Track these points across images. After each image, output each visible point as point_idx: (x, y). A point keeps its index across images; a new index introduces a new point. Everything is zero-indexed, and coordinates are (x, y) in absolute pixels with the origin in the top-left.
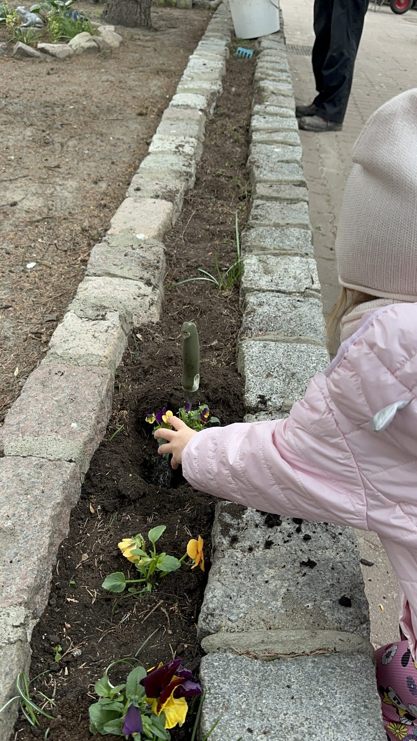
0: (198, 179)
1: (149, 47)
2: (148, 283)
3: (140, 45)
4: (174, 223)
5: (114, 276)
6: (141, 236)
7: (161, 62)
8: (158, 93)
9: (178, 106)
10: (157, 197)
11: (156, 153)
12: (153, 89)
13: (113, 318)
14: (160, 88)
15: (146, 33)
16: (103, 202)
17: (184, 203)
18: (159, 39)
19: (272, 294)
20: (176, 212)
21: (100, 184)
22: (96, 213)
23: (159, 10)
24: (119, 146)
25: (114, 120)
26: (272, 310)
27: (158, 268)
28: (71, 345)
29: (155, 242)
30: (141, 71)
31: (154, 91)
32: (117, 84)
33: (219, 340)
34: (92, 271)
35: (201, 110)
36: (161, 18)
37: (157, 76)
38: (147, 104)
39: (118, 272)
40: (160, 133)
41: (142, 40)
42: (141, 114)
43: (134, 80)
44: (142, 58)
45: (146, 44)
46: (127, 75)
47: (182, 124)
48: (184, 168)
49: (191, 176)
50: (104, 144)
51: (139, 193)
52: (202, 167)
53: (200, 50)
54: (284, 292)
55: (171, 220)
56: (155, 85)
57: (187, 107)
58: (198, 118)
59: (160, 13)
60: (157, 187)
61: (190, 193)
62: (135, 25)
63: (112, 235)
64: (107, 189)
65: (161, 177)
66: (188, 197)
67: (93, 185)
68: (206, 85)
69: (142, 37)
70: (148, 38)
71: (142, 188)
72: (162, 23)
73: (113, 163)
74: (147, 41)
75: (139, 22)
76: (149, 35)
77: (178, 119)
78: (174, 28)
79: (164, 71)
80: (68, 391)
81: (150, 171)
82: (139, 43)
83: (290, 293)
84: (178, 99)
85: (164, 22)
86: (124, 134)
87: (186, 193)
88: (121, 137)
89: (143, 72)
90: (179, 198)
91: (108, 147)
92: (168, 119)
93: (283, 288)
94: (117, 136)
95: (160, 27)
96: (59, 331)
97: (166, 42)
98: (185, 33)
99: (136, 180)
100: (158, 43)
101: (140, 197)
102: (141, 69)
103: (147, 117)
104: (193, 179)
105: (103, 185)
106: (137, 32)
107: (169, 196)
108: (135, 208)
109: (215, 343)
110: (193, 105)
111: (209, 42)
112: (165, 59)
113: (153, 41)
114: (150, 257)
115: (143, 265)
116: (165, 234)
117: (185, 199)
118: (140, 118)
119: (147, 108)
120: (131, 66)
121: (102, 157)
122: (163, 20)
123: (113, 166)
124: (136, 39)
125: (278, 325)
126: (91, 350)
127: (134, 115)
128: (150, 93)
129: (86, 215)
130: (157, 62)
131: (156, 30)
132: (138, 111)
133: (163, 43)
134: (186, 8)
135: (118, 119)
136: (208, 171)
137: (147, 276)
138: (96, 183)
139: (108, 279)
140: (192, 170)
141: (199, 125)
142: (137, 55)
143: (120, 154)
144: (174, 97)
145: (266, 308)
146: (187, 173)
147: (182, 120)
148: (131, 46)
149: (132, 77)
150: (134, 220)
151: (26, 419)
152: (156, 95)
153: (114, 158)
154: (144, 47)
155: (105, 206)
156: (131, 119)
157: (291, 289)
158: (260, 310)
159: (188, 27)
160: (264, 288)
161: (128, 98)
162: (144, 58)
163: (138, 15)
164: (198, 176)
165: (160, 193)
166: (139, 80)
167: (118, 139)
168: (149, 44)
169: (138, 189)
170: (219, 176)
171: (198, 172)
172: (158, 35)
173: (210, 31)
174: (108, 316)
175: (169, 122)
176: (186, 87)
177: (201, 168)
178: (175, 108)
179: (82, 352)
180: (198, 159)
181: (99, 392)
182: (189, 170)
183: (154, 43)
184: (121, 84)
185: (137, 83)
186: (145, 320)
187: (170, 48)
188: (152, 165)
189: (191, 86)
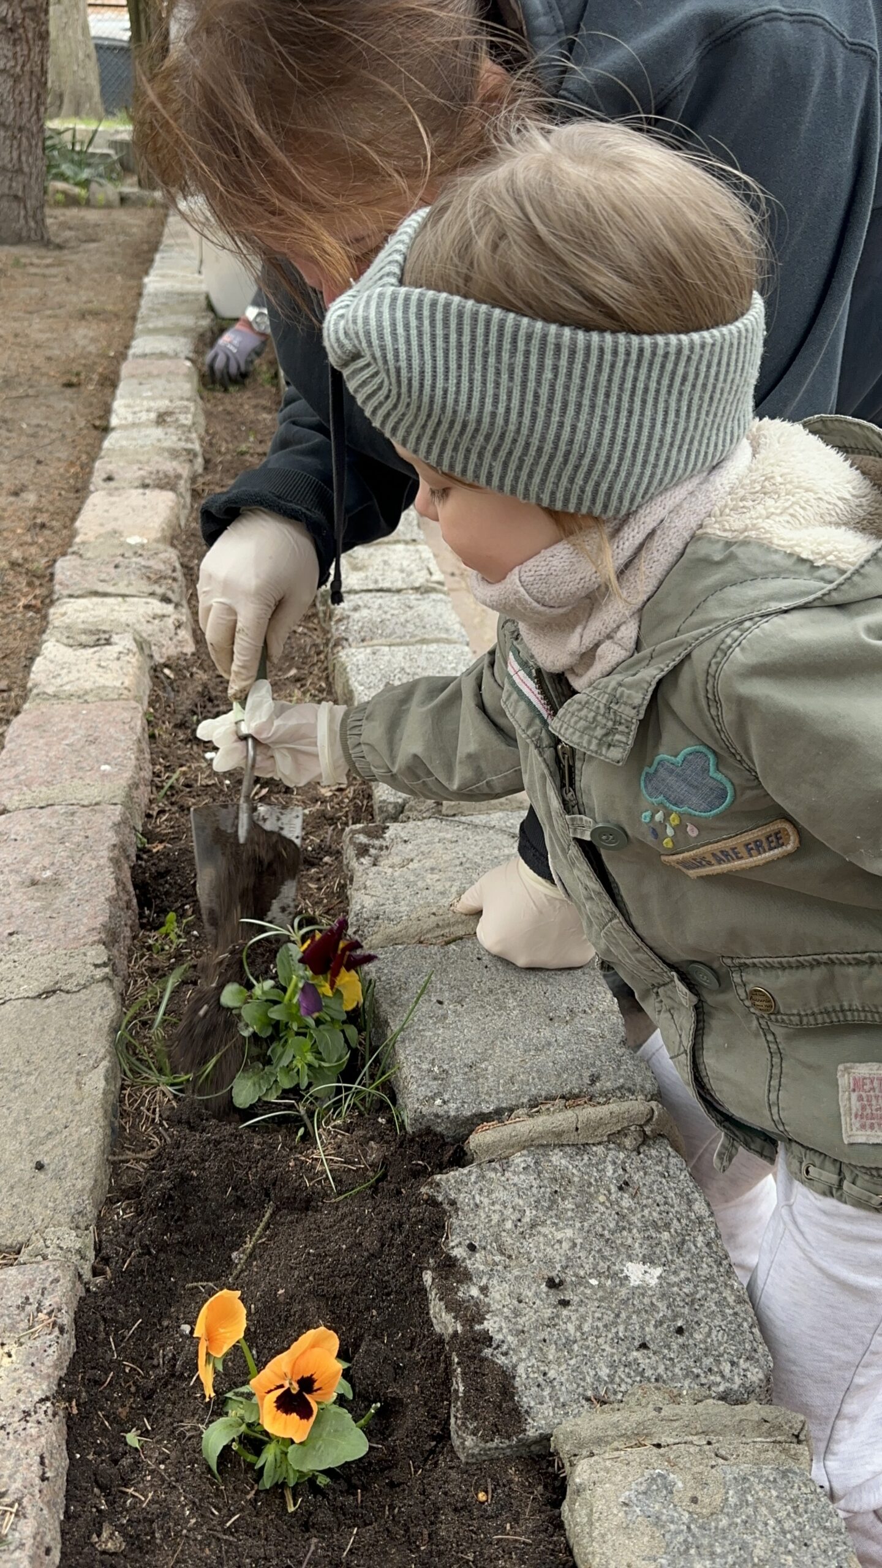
0: (207, 461)
1: (55, 276)
2: (166, 599)
3: (35, 274)
4: (183, 523)
5: (105, 595)
6: (133, 540)
7: (84, 299)
8: (92, 348)
9: (145, 356)
10: (145, 486)
11: (124, 427)
12: (81, 343)
13: (123, 642)
14: (94, 340)
15: (43, 252)
16: (39, 521)
17: (193, 496)
18: (71, 262)
19: (369, 595)
20: (184, 507)
21: (24, 495)
22: (28, 538)
23: (58, 212)
24: (44, 437)
25: (21, 397)
26: (375, 613)
27: (175, 579)
28: (66, 679)
29: (161, 547)
30: (50, 317)
31: (84, 347)
32: (11, 339)
33: (298, 668)
34: (66, 592)
35: (187, 358)
36: (65, 226)
37: (84, 323)
38: (76, 368)
39: (111, 589)
40: (123, 397)
41: (38, 266)
42: (69, 385)
43: (41, 331)
44: (45, 295)
45: (47, 271)
46: (26, 324)
47: (160, 383)
48: (183, 444)
49: (195, 455)
50: (14, 435)
51: (112, 484)
52: (211, 444)
53: (161, 268)
54: (388, 590)
55: (178, 518)
56: (85, 337)
57: (163, 355)
58: (186, 370)
59: (62, 218)
60: (142, 473)
61: (201, 480)
62: (19, 240)
63: (83, 543)
64: (39, 501)
65: (144, 458)
66: (199, 486)
67: (12, 499)
68: (188, 321)
69: (36, 261)
70: (49, 261)
71: (116, 476)
72: (68, 234)
73: (39, 462)
74: (48, 266)
75: (24, 234)
76: (50, 257)
77: (150, 375)
78: (94, 241)
79: (95, 314)
80: (82, 732)
81: (123, 452)
82: (33, 270)
83: (399, 591)
84: (140, 345)
85: (72, 233)
86: (47, 418)
87: (194, 479)
88: (44, 423)
89: (55, 316)
90: (183, 485)
91: (24, 439)
92: (133, 376)
93: (386, 585)
94: (35, 422)
95: (67, 241)
96: (39, 664)
97: (86, 266)
98: (117, 249)
99: (100, 468)
100: (71, 269)
101: (117, 489)
102: (49, 312)
103: (82, 388)
104: (200, 460)
105: (31, 498)
106: (27, 253)
107: (166, 483)
108: (113, 504)
109: (293, 672)
110: (171, 353)
111: (174, 254)
112: (92, 294)
113: (60, 265)
114: (156, 564)
115: (149, 578)
116: (173, 537)
117: (193, 490)
118: (69, 392)
119: (78, 374)
120: (30, 309)
121: (17, 454)
122: (70, 229)
123: (41, 468)
124: (25, 265)
125: (388, 631)
126: (101, 681)
127: (56, 388)
128: (79, 350)
129: (11, 543)
130: (79, 298)
131: (60, 247)
132: (64, 380)
133: (79, 268)
134: (108, 206)
135: (27, 396)
136: (223, 449)
137: (160, 590)
138: (16, 494)
139: (95, 600)
140: (197, 446)
141: (190, 381)
142: (35, 291)
143: (49, 448)
144: (134, 343)
145: (365, 612)
146: (189, 451)
147: (159, 376)
148: (17, 276)
149: (36, 327)
150: (116, 519)
151: (26, 770)
152: (90, 353)
153: (39, 455)
154: (44, 276)
155: (43, 526)
156: (53, 393)
157: (399, 585)
158: (356, 616)
159: (121, 238)
160: (357, 587)
161: (39, 361)
162: (51, 294)
163: (22, 221)
164: (208, 456)
165: (147, 481)
166: (52, 330)
167: (38, 426)
168: (53, 271)
169: (110, 479)
170: (242, 453)
171: (205, 452)
172: (66, 255)
173: (172, 236)
174: (115, 638)
175: (135, 381)
176: (151, 325)
177: (209, 444)
178: (141, 361)
179: (88, 686)
180: (202, 431)
181: (131, 728)
182: (189, 446)
183: (62, 269)
184: (19, 340)
185: (48, 335)
186: (172, 651)
187: (96, 276)
188: (124, 443)
189: (160, 324)
